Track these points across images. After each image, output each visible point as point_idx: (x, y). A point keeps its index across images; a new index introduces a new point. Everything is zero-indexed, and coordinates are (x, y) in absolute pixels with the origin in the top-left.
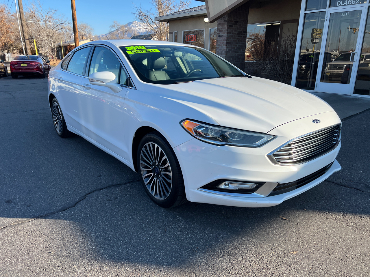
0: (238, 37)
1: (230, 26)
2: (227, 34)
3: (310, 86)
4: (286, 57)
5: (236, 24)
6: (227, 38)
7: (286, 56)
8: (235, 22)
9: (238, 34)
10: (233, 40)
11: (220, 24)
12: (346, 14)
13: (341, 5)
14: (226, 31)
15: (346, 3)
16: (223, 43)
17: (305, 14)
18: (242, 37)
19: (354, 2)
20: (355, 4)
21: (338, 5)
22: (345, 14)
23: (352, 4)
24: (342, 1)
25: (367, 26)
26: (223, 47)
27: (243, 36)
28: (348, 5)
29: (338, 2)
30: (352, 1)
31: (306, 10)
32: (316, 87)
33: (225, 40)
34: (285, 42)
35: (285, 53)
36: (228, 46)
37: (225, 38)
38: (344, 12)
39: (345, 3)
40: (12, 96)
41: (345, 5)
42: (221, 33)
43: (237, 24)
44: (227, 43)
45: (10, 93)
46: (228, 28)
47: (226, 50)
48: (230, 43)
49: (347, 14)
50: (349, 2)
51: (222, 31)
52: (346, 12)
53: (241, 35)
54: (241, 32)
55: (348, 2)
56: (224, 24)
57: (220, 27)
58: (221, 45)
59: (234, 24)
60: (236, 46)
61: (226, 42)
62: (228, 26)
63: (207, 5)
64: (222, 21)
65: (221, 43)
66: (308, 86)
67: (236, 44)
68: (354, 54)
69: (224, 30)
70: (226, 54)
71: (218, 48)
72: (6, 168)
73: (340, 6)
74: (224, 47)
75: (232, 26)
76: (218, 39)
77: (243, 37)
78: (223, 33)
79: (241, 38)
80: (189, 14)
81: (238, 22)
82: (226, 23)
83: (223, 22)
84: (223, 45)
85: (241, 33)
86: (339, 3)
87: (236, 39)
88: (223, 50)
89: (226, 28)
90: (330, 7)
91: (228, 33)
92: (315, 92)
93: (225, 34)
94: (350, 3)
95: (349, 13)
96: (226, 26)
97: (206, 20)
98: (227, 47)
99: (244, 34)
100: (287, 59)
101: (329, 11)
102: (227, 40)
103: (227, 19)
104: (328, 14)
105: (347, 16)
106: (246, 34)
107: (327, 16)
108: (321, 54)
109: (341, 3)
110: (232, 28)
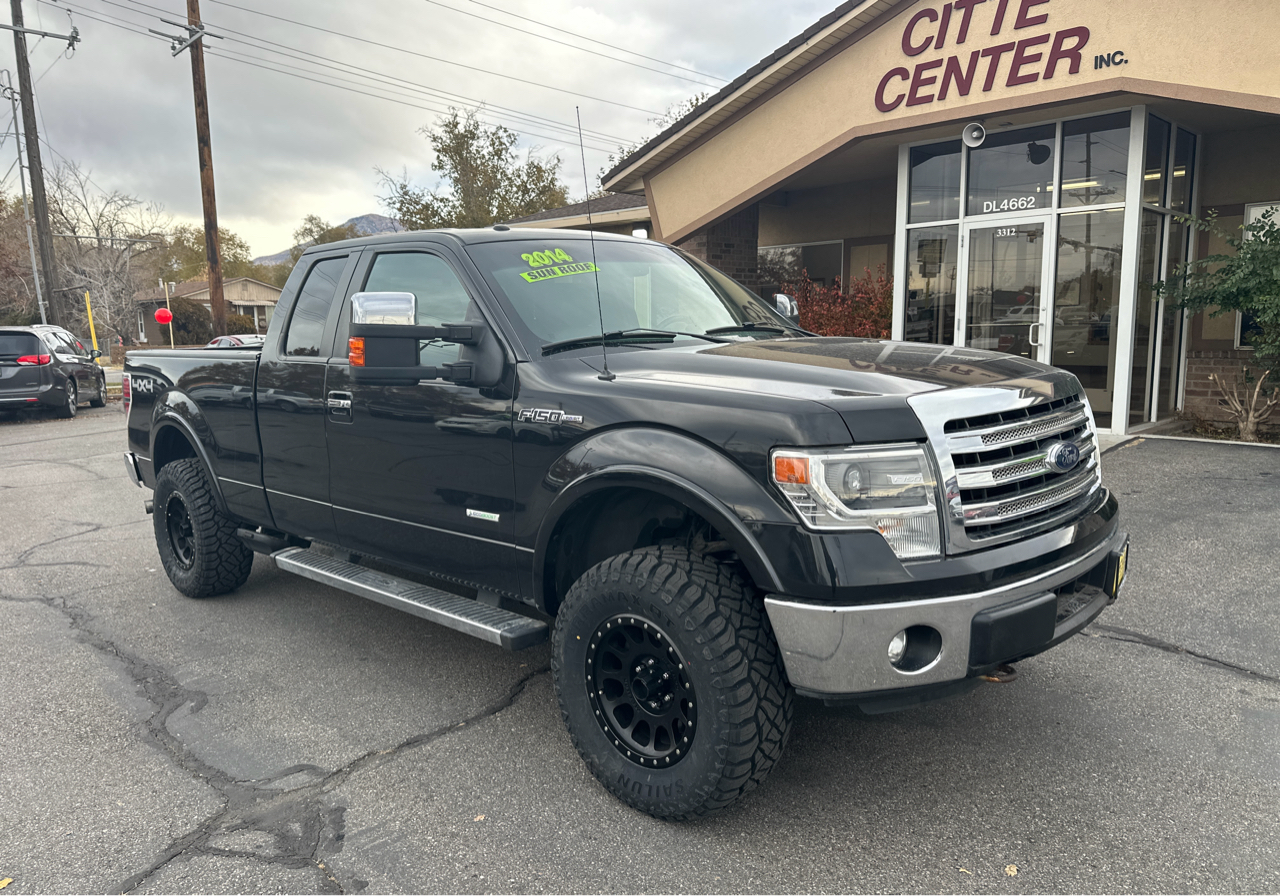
1: (714, 257)
5: (729, 252)
8: (726, 246)
12: (1007, 232)
13: (994, 210)
15: (1004, 205)
17: (908, 230)
19: (1022, 205)
20: (1026, 209)
21: (985, 211)
22: (1005, 233)
23: (1018, 209)
24: (994, 202)
25: (1060, 258)
27: (747, 280)
28: (1009, 210)
29: (985, 203)
30: (1017, 202)
31: (909, 222)
38: (1001, 228)
39: (1001, 207)
41: (1003, 211)
43: (732, 250)
50: (1011, 204)
52: (1006, 227)
54: (743, 270)
55: (1008, 204)
56: (698, 251)
59: (725, 252)
63: (653, 210)
64: (693, 243)
68: (1036, 329)
73: (992, 212)
75: (719, 257)
81: (733, 246)
82: (704, 249)
85: (743, 274)
86: (988, 205)
90: (967, 214)
94: (1013, 206)
95: (1014, 230)
97: (640, 234)
99: (752, 277)
101: (966, 225)
103: (704, 239)
104: (964, 233)
105: (1010, 237)
106: (754, 274)
107: (963, 237)
108: (959, 329)
109: (993, 205)
110: (719, 261)
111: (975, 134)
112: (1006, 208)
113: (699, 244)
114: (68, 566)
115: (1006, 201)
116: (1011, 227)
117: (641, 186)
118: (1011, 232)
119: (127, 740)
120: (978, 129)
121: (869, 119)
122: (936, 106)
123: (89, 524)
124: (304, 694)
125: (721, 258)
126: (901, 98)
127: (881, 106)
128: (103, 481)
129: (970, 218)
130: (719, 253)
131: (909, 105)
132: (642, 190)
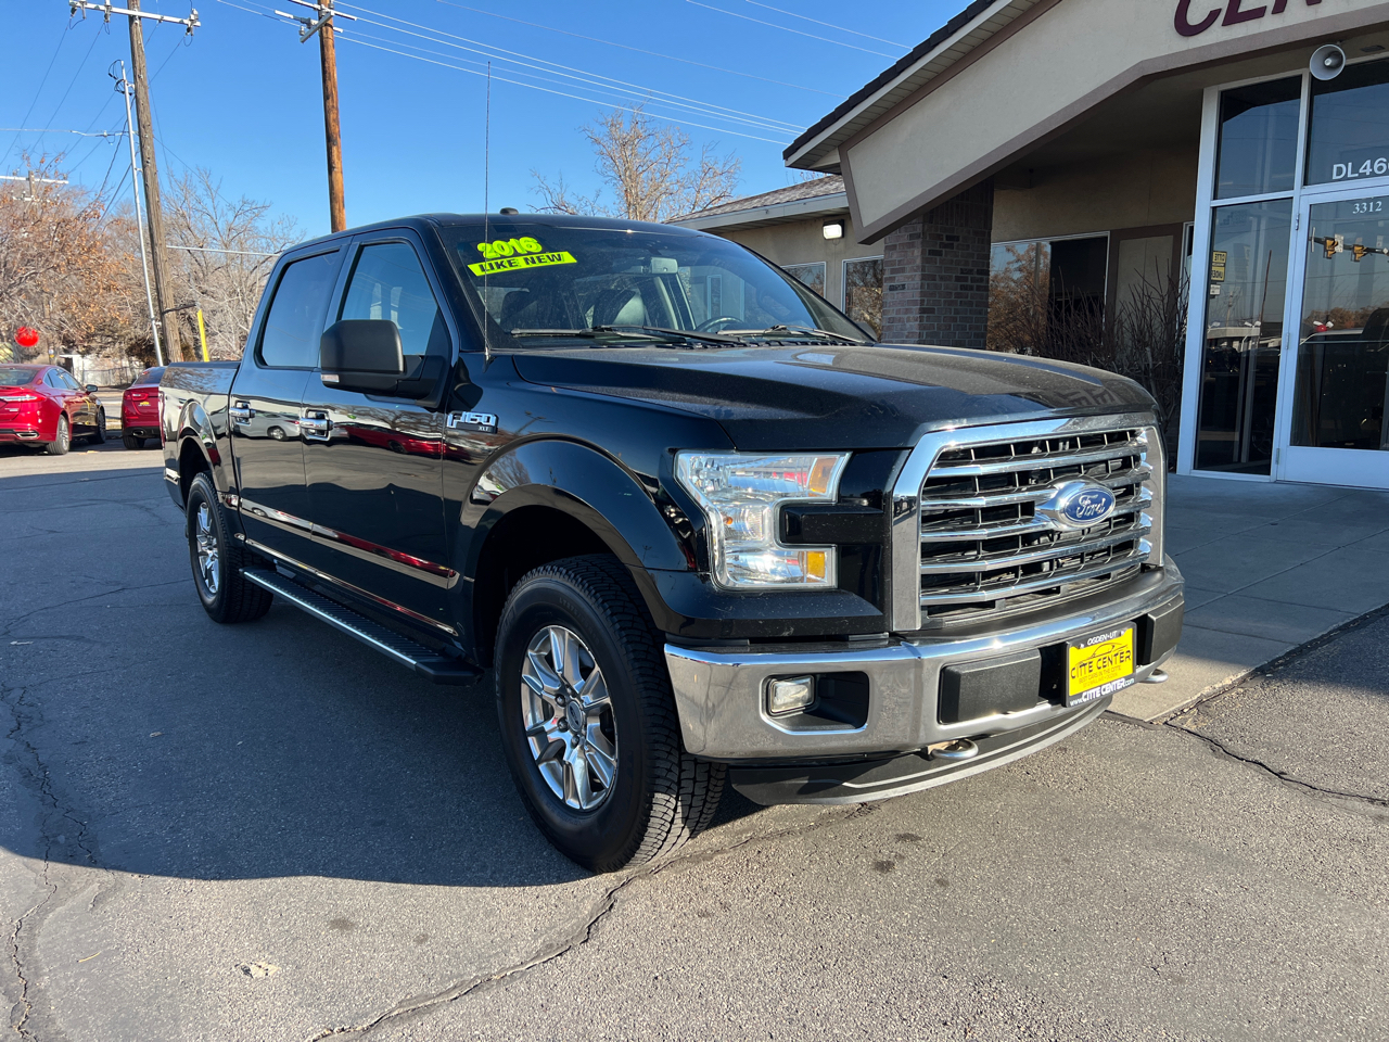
0: (959, 291)
1: (931, 252)
2: (922, 279)
3: (1244, 459)
4: (1150, 359)
5: (951, 246)
6: (923, 294)
7: (1149, 354)
8: (948, 238)
9: (958, 279)
10: (943, 300)
11: (895, 246)
12: (1368, 207)
13: (1349, 175)
14: (915, 271)
15: (1365, 168)
16: (906, 313)
17: (1214, 209)
18: (971, 288)
21: (1335, 177)
22: (1365, 208)
24: (1350, 164)
26: (908, 325)
27: (975, 285)
28: (1373, 174)
29: (1335, 166)
31: (1215, 198)
32: (1277, 462)
33: (914, 302)
34: (1143, 304)
35: (1146, 345)
36: (925, 322)
37: (913, 293)
38: (1360, 201)
39: (1361, 171)
40: (154, 515)
41: (1363, 176)
42: (899, 279)
43: (955, 244)
44: (923, 311)
45: (141, 507)
46: (924, 260)
47: (920, 335)
48: (934, 313)
49: (1374, 208)
50: (1376, 166)
51: (902, 270)
52: (1368, 200)
53: (969, 283)
54: (971, 272)
55: (1372, 167)
56: (911, 245)
57: (895, 256)
58: (900, 320)
59: (945, 246)
60: (955, 319)
61: (920, 309)
62: (923, 252)
64: (902, 236)
65: (898, 312)
66: (1235, 459)
67: (952, 315)
69: (908, 267)
71: (889, 328)
72: (269, 795)
73: (1346, 178)
74: (913, 326)
75: (939, 253)
76: (889, 300)
77: (978, 288)
78: (908, 278)
79: (970, 292)
80: (767, 212)
81: (958, 239)
82: (918, 242)
83: (905, 239)
84: (908, 318)
85: (969, 276)
86: (1340, 171)
87: (953, 298)
88: (907, 337)
89: (918, 262)
90: (1305, 183)
91: (924, 277)
92: (1275, 482)
93: (913, 280)
94: (1380, 168)
95: (1380, 203)
96: (917, 252)
97: (832, 231)
98: (921, 327)
99: (982, 280)
100: (1154, 365)
101: (1304, 198)
102: (922, 301)
103: (919, 228)
104: (1300, 211)
105: (1374, 213)
106: (985, 277)
107: (1298, 215)
108: (1287, 347)
109: (1347, 169)
110: (938, 258)
111: (1329, 62)
112: (1368, 171)
113: (911, 236)
115: (1368, 162)
116: (1376, 199)
117: (835, 159)
118: (1375, 206)
120: (1334, 54)
121: (1163, 46)
122: (1269, 23)
125: (941, 255)
126: (1214, 15)
127: (1183, 28)
129: (1310, 189)
130: (938, 249)
131: (1226, 23)
132: (838, 165)
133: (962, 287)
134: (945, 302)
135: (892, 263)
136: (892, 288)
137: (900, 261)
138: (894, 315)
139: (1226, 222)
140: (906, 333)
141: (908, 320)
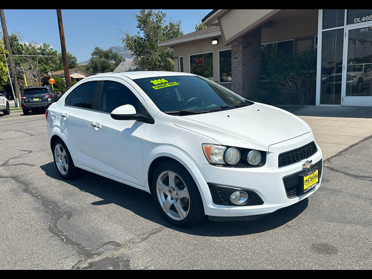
1: (245, 47)
2: (243, 55)
3: (334, 101)
6: (243, 59)
8: (249, 43)
9: (252, 55)
10: (248, 61)
11: (234, 46)
12: (364, 30)
13: (359, 21)
14: (241, 53)
15: (363, 19)
16: (238, 65)
18: (256, 57)
19: (371, 19)
21: (355, 22)
22: (363, 30)
23: (369, 20)
24: (359, 18)
26: (239, 68)
28: (365, 21)
29: (355, 19)
30: (369, 18)
31: (323, 29)
33: (241, 62)
36: (244, 67)
37: (240, 59)
38: (362, 28)
41: (363, 21)
42: (236, 55)
43: (251, 44)
44: (243, 64)
46: (243, 50)
47: (243, 71)
50: (366, 19)
51: (237, 53)
52: (364, 28)
53: (256, 56)
54: (256, 52)
56: (239, 46)
58: (237, 67)
59: (249, 45)
62: (243, 47)
64: (236, 43)
65: (236, 65)
66: (331, 101)
67: (251, 65)
70: (243, 76)
71: (234, 70)
73: (358, 22)
74: (241, 69)
75: (247, 47)
76: (233, 61)
77: (258, 57)
78: (238, 55)
81: (252, 43)
82: (241, 45)
84: (239, 66)
85: (256, 54)
87: (251, 60)
89: (241, 50)
90: (347, 24)
92: (342, 106)
93: (240, 55)
95: (367, 29)
96: (241, 48)
97: (215, 42)
98: (243, 69)
99: (259, 55)
101: (347, 28)
102: (243, 61)
103: (241, 41)
105: (366, 32)
107: (346, 33)
108: (344, 69)
109: (358, 20)
110: (247, 49)
113: (239, 43)
114: (21, 165)
115: (364, 17)
117: (217, 22)
118: (366, 30)
119: (43, 231)
123: (28, 151)
124: (109, 212)
125: (247, 48)
128: (32, 136)
129: (349, 26)
130: (247, 46)
133: (254, 57)
134: (249, 61)
135: (234, 51)
136: (234, 58)
137: (236, 50)
138: (235, 66)
139: (326, 36)
140: (238, 71)
141: (239, 67)
